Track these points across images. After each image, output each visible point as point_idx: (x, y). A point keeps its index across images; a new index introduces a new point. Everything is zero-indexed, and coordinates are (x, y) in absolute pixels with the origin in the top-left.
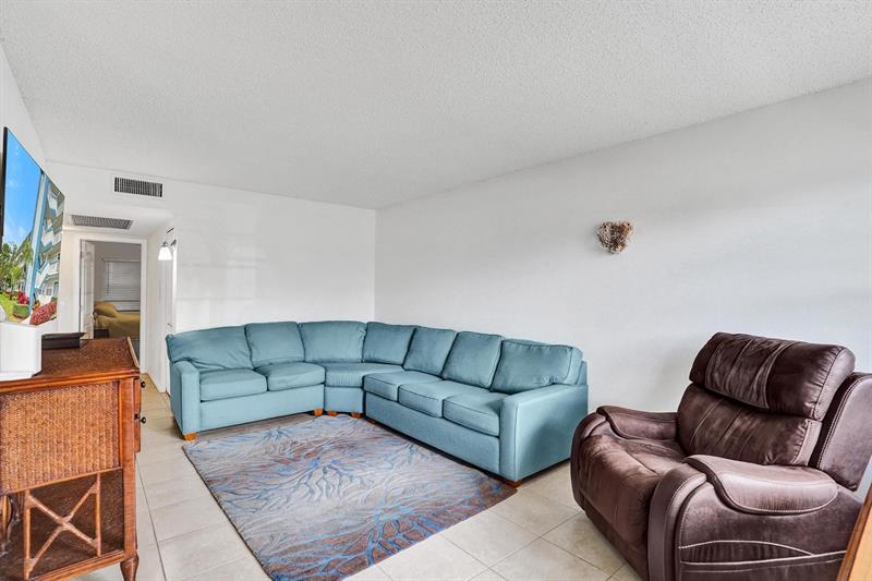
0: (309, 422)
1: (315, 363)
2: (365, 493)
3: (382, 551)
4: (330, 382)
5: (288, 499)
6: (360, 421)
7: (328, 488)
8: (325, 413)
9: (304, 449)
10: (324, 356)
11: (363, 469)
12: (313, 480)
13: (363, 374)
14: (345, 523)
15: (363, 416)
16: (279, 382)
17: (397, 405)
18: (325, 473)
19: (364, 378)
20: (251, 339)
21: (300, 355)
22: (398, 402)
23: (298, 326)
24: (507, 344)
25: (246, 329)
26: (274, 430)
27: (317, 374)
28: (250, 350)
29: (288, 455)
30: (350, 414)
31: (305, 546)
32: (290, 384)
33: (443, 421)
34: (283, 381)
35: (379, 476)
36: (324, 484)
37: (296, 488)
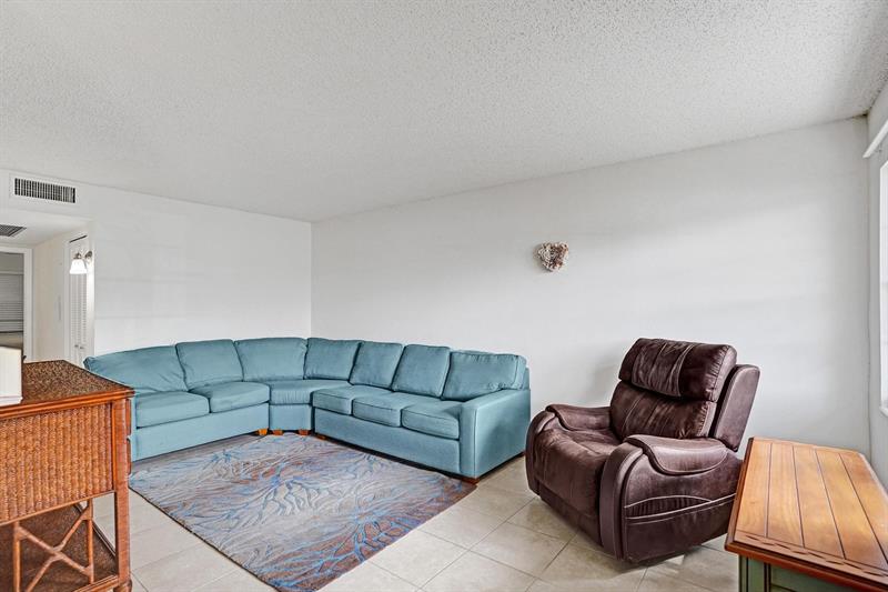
0: (255, 442)
1: (255, 381)
2: (337, 503)
3: (370, 549)
4: (275, 399)
5: (261, 517)
6: (309, 438)
7: (298, 501)
8: (270, 432)
9: (259, 469)
10: (263, 374)
11: (327, 481)
12: (280, 496)
13: (311, 390)
14: (326, 530)
15: (312, 432)
16: (223, 402)
17: (351, 418)
18: (290, 488)
19: (312, 395)
20: (184, 359)
21: (237, 374)
22: (352, 415)
23: (234, 343)
24: (455, 356)
25: (177, 347)
26: (219, 452)
27: (262, 392)
28: (184, 371)
29: (243, 476)
30: (297, 432)
31: (294, 554)
32: (235, 404)
33: (401, 430)
34: (226, 402)
35: (346, 487)
36: (293, 499)
37: (265, 505)
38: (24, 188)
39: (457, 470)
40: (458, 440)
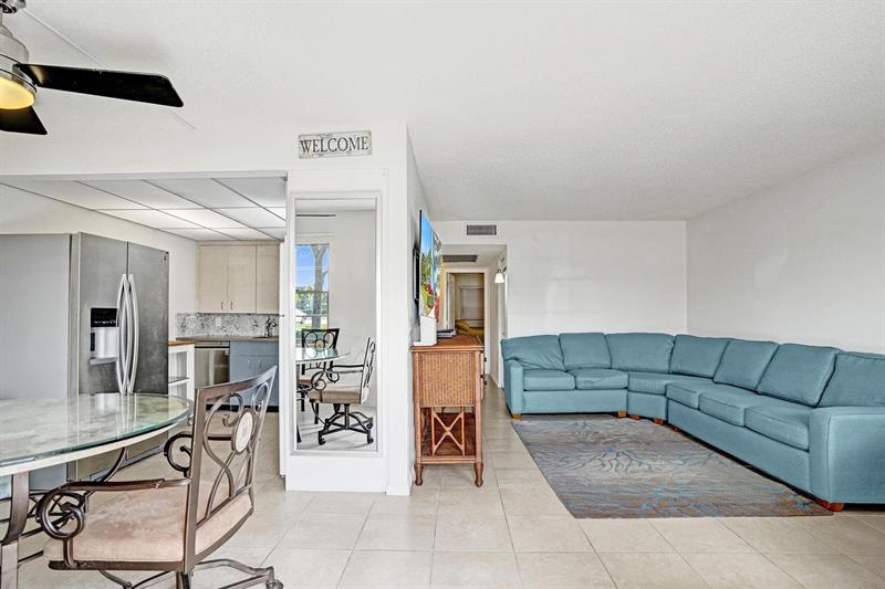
0: (613, 421)
1: (619, 369)
2: (649, 476)
3: (654, 512)
4: (632, 387)
5: (584, 465)
6: (662, 428)
7: (618, 465)
8: (628, 416)
9: (604, 438)
10: (629, 364)
11: (654, 460)
12: (606, 458)
13: (665, 382)
14: (626, 489)
15: (666, 423)
16: (585, 382)
17: (698, 412)
18: (618, 455)
19: (666, 386)
20: (563, 346)
21: (607, 363)
22: (699, 409)
23: (605, 336)
24: (841, 358)
25: (560, 338)
26: (581, 422)
27: (622, 379)
28: (563, 356)
29: (589, 439)
30: (652, 420)
31: (591, 494)
32: (596, 385)
33: (745, 430)
34: (589, 382)
35: (668, 467)
36: (615, 463)
37: (591, 460)
38: (473, 230)
39: (807, 488)
40: (807, 451)
